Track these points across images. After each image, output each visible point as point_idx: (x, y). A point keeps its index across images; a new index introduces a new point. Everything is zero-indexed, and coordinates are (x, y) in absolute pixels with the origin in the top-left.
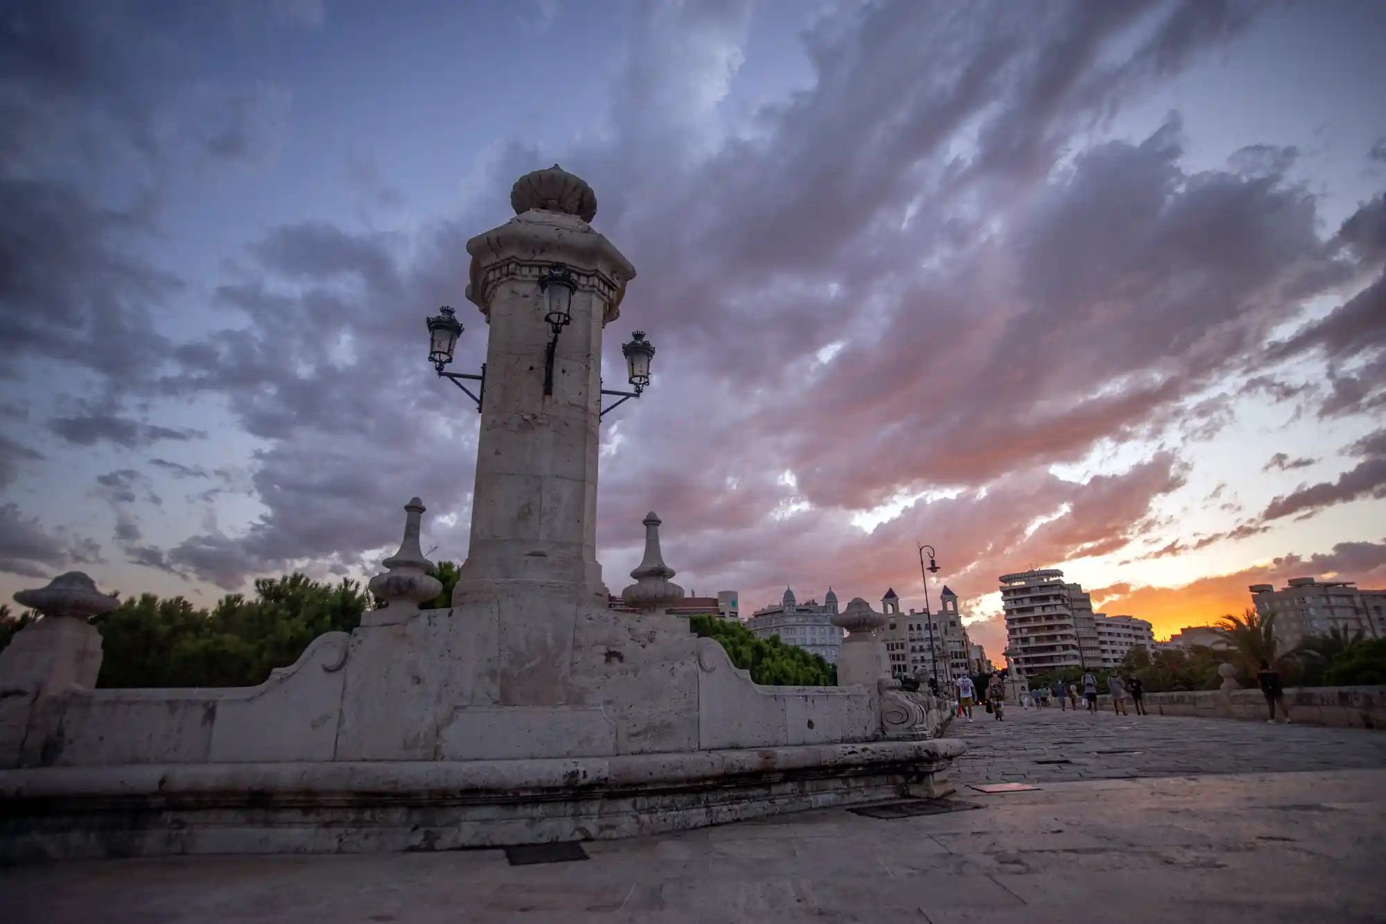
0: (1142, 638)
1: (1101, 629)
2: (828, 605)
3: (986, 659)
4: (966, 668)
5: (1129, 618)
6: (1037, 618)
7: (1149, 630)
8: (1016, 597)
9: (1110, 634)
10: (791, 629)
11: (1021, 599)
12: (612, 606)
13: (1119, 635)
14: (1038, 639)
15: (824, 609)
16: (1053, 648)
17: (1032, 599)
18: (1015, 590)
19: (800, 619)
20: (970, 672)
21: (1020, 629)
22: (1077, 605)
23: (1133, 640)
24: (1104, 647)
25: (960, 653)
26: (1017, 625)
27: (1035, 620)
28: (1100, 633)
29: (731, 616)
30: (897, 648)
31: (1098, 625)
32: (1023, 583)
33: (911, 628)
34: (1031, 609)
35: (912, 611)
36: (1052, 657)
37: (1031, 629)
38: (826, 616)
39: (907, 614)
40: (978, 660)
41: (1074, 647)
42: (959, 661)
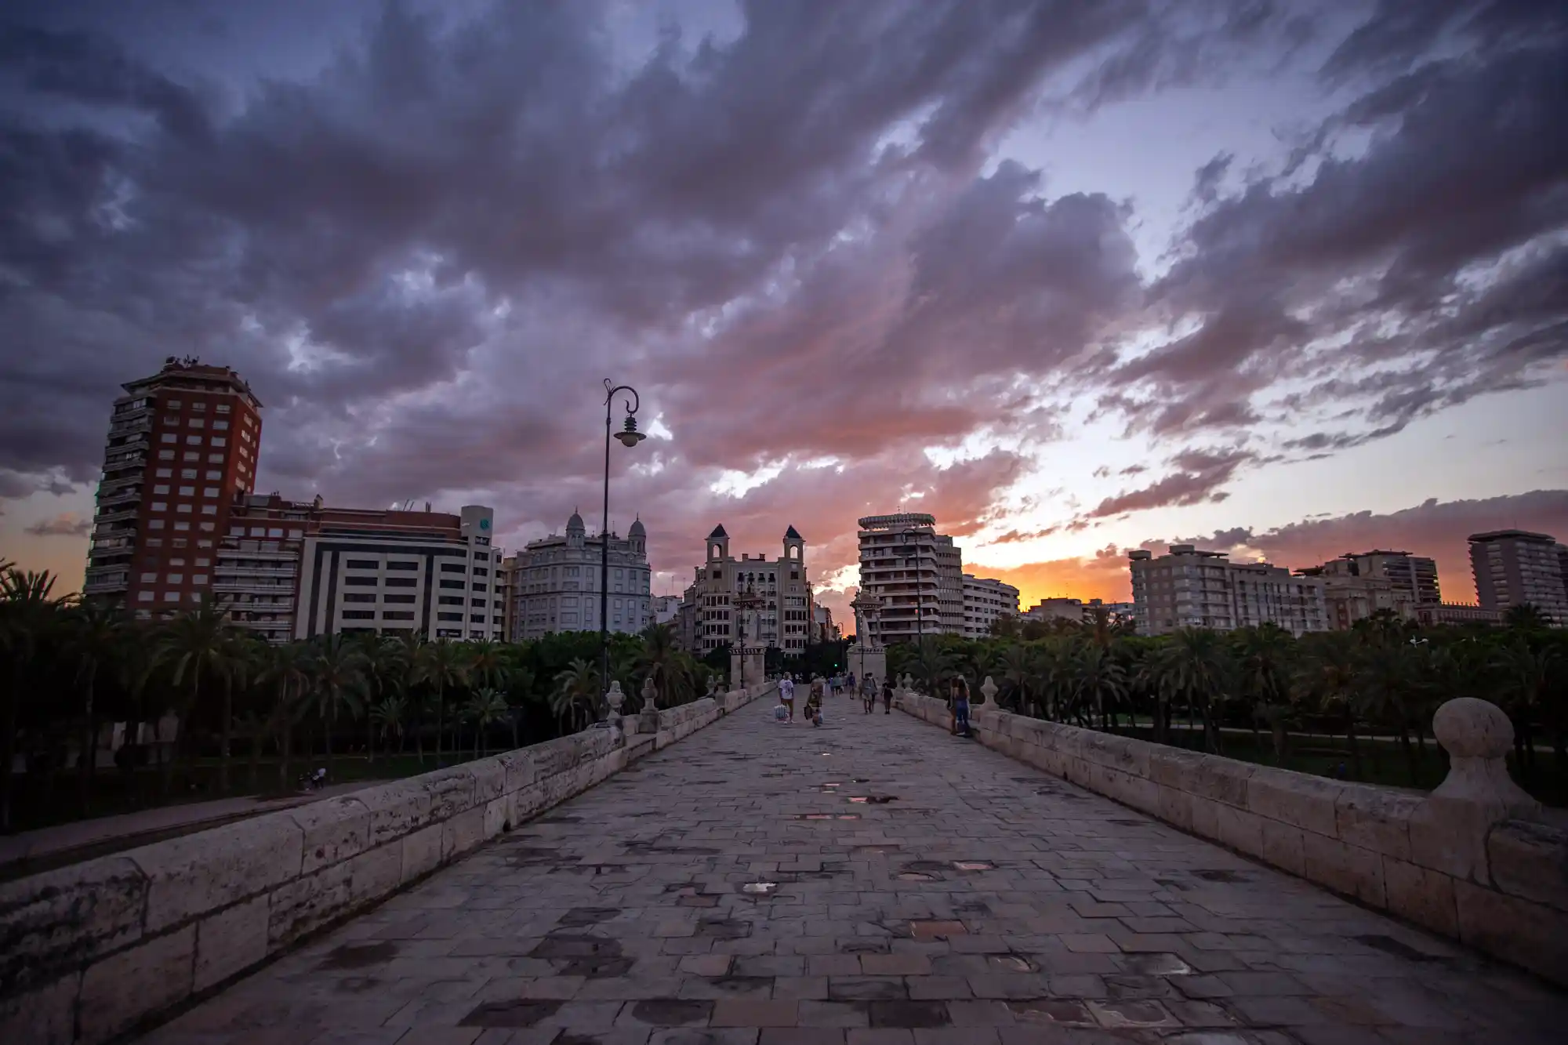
0: (1007, 605)
1: (968, 592)
2: (633, 538)
3: (832, 625)
4: (805, 633)
5: (997, 583)
6: (898, 574)
7: (1015, 597)
8: (878, 545)
9: (977, 599)
10: (574, 568)
11: (882, 549)
12: (283, 515)
13: (985, 600)
14: (896, 599)
15: (626, 545)
16: (911, 612)
17: (895, 549)
18: (877, 538)
19: (588, 557)
20: (809, 639)
21: (876, 586)
22: (945, 561)
23: (998, 607)
24: (968, 614)
25: (800, 613)
26: (873, 581)
27: (895, 576)
28: (966, 597)
29: (477, 543)
30: (720, 602)
31: (966, 587)
32: (887, 529)
33: (741, 578)
34: (893, 562)
35: (745, 556)
36: (909, 622)
37: (888, 588)
38: (626, 555)
39: (739, 559)
40: (822, 624)
41: (936, 611)
42: (797, 623)
